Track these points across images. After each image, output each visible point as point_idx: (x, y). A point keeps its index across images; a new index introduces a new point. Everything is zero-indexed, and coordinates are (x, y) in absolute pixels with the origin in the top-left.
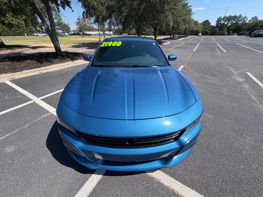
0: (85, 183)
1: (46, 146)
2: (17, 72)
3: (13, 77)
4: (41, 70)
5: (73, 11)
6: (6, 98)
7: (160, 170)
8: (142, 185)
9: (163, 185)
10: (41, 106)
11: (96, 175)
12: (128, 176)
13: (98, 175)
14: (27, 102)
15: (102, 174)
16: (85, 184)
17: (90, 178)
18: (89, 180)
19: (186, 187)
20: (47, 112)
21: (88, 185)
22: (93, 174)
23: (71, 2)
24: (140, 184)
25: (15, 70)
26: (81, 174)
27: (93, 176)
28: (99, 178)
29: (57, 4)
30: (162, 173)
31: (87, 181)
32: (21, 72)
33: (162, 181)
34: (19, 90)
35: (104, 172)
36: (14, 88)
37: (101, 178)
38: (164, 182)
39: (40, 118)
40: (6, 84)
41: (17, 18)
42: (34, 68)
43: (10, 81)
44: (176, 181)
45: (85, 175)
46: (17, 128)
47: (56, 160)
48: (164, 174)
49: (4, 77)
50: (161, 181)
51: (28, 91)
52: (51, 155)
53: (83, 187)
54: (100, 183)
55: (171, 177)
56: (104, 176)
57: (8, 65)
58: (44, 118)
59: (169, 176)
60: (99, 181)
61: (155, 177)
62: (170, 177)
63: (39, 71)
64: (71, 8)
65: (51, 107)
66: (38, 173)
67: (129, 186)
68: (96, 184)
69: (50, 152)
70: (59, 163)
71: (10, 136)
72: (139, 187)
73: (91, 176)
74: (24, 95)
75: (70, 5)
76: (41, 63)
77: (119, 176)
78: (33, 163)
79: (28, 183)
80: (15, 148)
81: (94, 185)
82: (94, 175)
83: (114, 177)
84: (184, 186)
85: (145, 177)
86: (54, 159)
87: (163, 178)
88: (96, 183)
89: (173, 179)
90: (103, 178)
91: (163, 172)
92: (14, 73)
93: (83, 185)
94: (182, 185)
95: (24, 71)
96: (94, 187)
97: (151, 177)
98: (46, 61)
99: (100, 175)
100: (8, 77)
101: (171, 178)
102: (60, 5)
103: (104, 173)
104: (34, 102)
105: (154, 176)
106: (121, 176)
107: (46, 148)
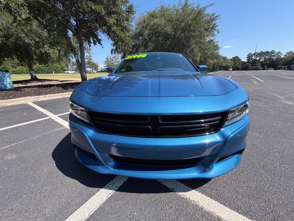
0: (90, 198)
1: (51, 156)
2: (42, 95)
3: (36, 99)
4: (65, 95)
5: (103, 47)
6: (24, 114)
7: (197, 191)
8: (170, 207)
9: (202, 209)
10: (57, 121)
11: (106, 190)
12: (150, 194)
13: (109, 190)
14: (43, 118)
15: (115, 189)
16: (90, 200)
17: (97, 193)
18: (96, 195)
19: (240, 215)
20: (62, 126)
21: (94, 201)
22: (102, 188)
23: (102, 39)
24: (167, 206)
25: (40, 94)
26: (87, 187)
27: (102, 191)
28: (110, 194)
29: (89, 42)
30: (200, 194)
31: (92, 196)
32: (45, 96)
33: (201, 204)
34: (38, 109)
35: (118, 186)
36: (34, 108)
37: (112, 193)
38: (204, 206)
39: (52, 131)
40: (28, 104)
41: (53, 48)
42: (58, 93)
43: (33, 103)
44: (223, 206)
45: (92, 188)
46: (26, 138)
47: (59, 171)
48: (202, 195)
49: (28, 99)
50: (199, 204)
51: (47, 110)
52: (55, 164)
53: (86, 203)
54: (109, 199)
55: (214, 199)
56: (116, 192)
57: (35, 90)
58: (57, 131)
59: (211, 198)
60: (109, 198)
61: (189, 199)
62: (212, 200)
63: (62, 95)
64: (101, 45)
65: (66, 122)
66: (34, 183)
67: (151, 207)
68: (104, 201)
69: (54, 162)
70: (61, 174)
71: (16, 145)
72: (165, 208)
73: (99, 190)
74: (42, 113)
75: (101, 43)
76: (66, 89)
77: (137, 193)
78: (32, 172)
79: (18, 193)
80: (17, 156)
81: (102, 202)
82: (104, 189)
83: (130, 194)
84: (236, 213)
85: (175, 198)
86: (58, 169)
87: (202, 201)
88: (105, 199)
89: (217, 202)
90: (115, 194)
91: (201, 192)
92: (38, 96)
93: (87, 201)
94: (233, 211)
95: (48, 95)
96: (102, 204)
97: (184, 198)
98: (71, 88)
99: (112, 190)
100: (32, 99)
101: (214, 201)
102: (92, 43)
103: (117, 188)
104: (50, 118)
105: (188, 197)
106: (140, 194)
107: (51, 158)
